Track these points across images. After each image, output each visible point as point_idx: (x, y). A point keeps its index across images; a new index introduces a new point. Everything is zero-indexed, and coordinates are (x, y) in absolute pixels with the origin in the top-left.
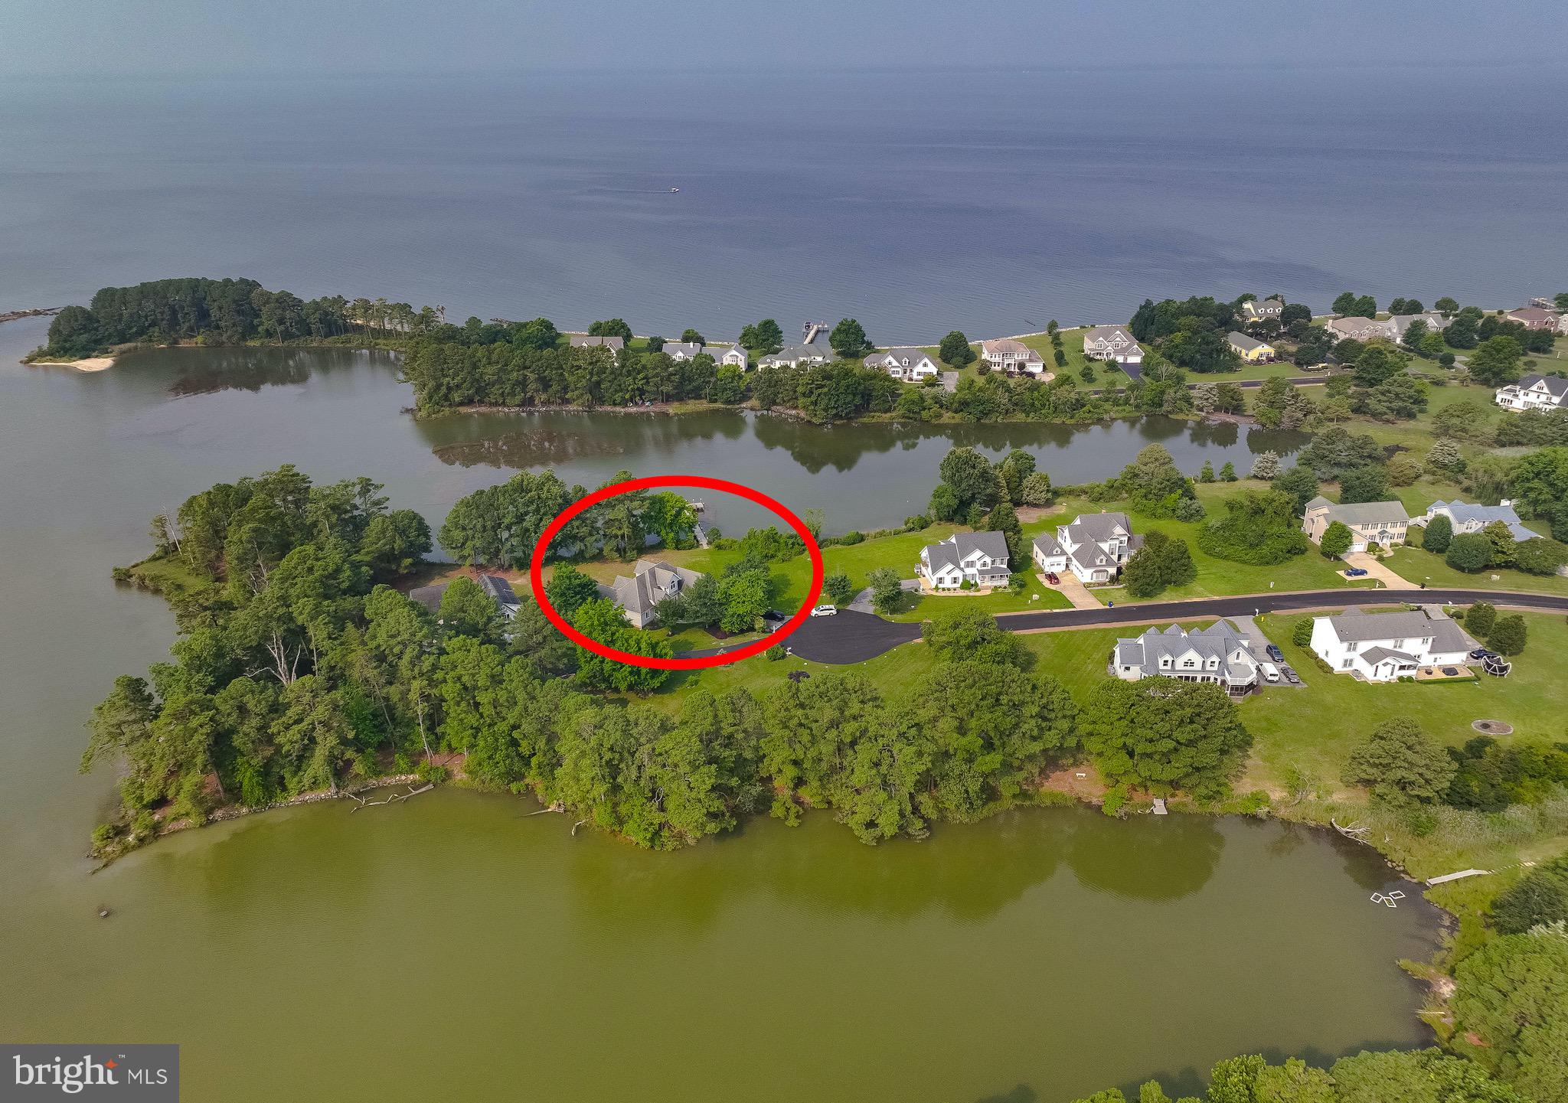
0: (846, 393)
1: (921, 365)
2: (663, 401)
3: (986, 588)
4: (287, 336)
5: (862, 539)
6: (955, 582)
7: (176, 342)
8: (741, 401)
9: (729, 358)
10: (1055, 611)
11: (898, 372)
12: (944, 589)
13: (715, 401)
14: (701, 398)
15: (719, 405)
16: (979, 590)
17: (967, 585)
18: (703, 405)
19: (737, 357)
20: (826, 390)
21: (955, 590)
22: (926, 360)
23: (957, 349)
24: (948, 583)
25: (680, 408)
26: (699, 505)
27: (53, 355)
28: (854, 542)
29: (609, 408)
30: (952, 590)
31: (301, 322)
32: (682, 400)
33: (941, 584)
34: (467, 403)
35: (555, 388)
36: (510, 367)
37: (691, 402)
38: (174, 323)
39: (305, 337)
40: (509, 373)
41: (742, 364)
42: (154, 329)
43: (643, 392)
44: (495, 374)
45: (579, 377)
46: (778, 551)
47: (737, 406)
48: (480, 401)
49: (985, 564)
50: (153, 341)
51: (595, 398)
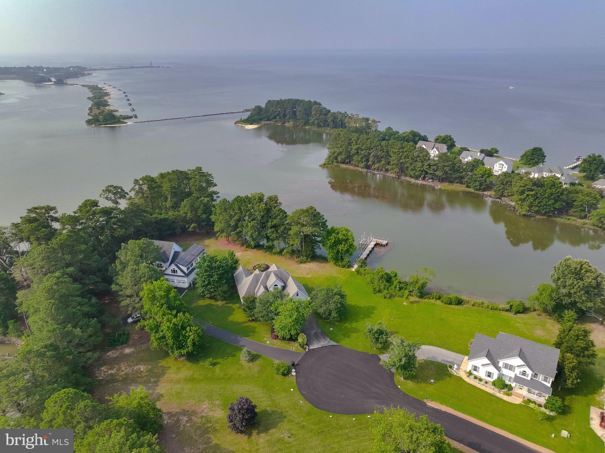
2: (439, 181)
3: (519, 396)
4: (319, 126)
5: (460, 302)
6: (489, 376)
8: (484, 190)
9: (498, 165)
12: (476, 378)
13: (469, 187)
14: (463, 184)
15: (472, 190)
16: (508, 395)
17: (501, 383)
18: (461, 188)
19: (503, 165)
20: (533, 193)
21: (486, 383)
24: (482, 373)
25: (445, 186)
26: (384, 242)
27: (243, 121)
28: (450, 303)
29: (408, 179)
30: (483, 383)
31: (326, 121)
32: (451, 182)
33: (475, 373)
34: (343, 162)
35: (383, 162)
36: (363, 148)
37: (456, 185)
38: (285, 115)
39: (325, 127)
40: (362, 150)
41: (505, 170)
42: (278, 117)
43: (427, 173)
44: (355, 150)
45: (394, 159)
46: (385, 289)
47: (482, 193)
48: (349, 163)
49: (524, 373)
50: (277, 122)
51: (402, 172)
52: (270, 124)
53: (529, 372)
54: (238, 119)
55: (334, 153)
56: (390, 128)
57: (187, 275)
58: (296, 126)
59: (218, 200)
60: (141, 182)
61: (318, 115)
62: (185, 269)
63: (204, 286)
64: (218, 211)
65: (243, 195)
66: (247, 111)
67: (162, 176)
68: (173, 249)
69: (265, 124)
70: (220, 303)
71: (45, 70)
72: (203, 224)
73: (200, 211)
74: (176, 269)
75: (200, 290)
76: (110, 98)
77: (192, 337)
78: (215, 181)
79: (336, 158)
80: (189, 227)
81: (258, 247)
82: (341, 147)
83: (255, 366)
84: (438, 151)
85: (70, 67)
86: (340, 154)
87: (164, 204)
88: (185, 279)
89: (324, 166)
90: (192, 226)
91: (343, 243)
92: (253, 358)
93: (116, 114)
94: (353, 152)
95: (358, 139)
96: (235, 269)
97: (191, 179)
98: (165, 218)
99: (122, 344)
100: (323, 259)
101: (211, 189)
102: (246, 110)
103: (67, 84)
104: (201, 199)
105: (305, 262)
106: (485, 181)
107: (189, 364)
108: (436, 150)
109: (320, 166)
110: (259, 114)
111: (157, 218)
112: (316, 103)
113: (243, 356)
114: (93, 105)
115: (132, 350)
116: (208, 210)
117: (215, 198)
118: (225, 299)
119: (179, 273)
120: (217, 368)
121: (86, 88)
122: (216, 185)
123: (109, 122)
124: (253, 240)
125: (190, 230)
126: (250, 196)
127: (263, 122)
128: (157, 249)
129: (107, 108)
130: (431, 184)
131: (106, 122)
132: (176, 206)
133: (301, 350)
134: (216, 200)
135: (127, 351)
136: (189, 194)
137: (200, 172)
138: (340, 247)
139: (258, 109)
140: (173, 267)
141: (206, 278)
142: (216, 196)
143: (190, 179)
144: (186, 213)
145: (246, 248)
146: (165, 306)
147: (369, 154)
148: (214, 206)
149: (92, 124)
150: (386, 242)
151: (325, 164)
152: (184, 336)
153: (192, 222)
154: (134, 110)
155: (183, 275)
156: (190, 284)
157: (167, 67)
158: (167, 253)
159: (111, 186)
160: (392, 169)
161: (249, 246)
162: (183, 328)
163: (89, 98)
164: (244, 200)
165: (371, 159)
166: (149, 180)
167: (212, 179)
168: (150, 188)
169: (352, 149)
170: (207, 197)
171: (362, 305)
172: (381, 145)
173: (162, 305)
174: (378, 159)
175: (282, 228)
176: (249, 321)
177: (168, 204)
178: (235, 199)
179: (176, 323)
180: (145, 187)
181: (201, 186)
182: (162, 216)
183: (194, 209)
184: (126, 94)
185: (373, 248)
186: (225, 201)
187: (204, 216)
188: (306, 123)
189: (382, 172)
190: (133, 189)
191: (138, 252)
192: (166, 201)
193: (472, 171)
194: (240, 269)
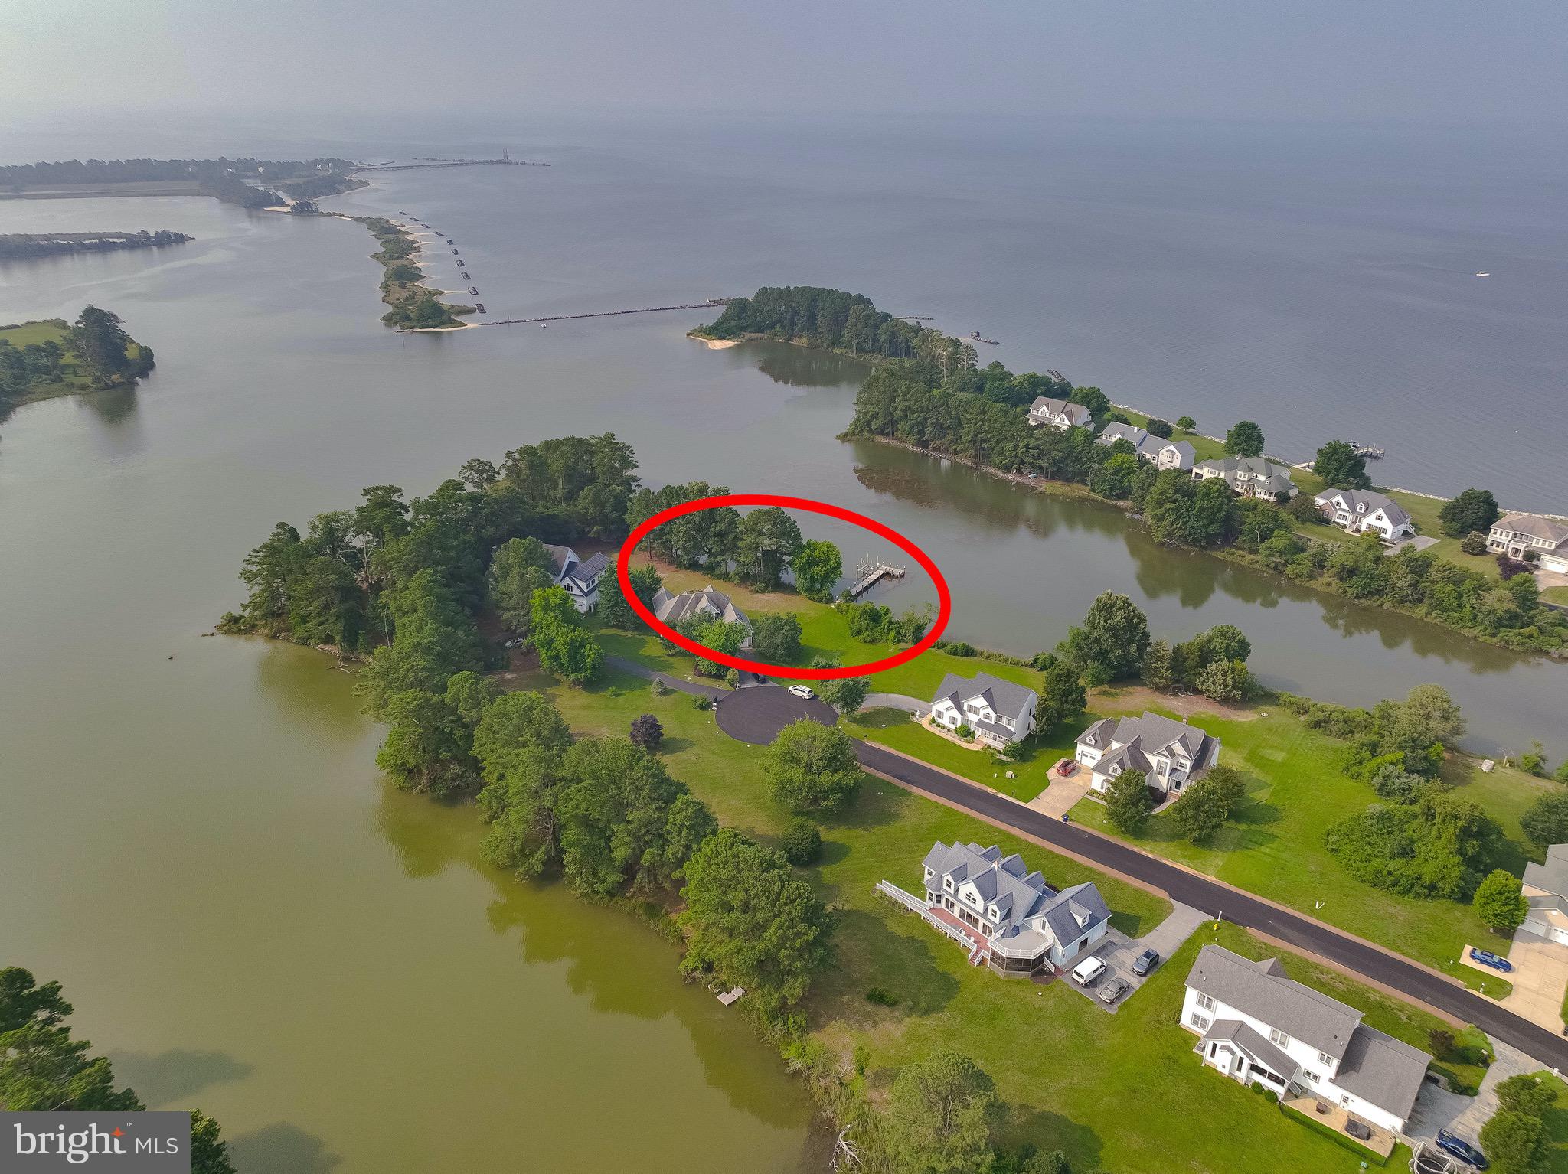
0: (1199, 516)
1: (1374, 516)
2: (1047, 477)
3: (980, 743)
4: (861, 349)
5: (969, 653)
6: (953, 723)
7: (790, 339)
8: (1119, 498)
9: (1166, 453)
10: (1000, 795)
11: (1345, 518)
12: (938, 725)
13: (1095, 491)
14: (1085, 485)
15: (1098, 496)
16: (971, 742)
17: (966, 733)
18: (1083, 492)
19: (1173, 452)
21: (949, 730)
22: (1381, 512)
23: (1462, 512)
24: (945, 721)
25: (1057, 487)
26: (898, 572)
27: (705, 332)
28: (955, 653)
29: (992, 470)
30: (946, 730)
31: (875, 340)
32: (1068, 481)
33: (939, 720)
34: (881, 433)
35: (950, 437)
36: (915, 407)
37: (1075, 485)
38: (793, 323)
39: (873, 353)
40: (913, 412)
41: (1177, 463)
42: (779, 325)
43: (1022, 462)
44: (903, 410)
45: (968, 431)
46: (867, 630)
47: (1114, 502)
48: (890, 434)
49: (987, 716)
50: (776, 335)
51: (984, 456)
52: (762, 338)
53: (992, 714)
54: (696, 326)
55: (866, 414)
56: (999, 365)
57: (586, 594)
58: (812, 347)
59: (638, 490)
60: (517, 456)
61: (859, 327)
62: (583, 585)
63: (609, 608)
64: (636, 507)
65: (675, 484)
66: (717, 303)
67: (547, 445)
68: (567, 559)
69: (750, 340)
70: (629, 634)
71: (261, 169)
72: (612, 527)
73: (608, 506)
74: (571, 584)
75: (603, 615)
76: (420, 256)
77: (593, 656)
78: (636, 458)
79: (868, 424)
80: (590, 532)
81: (694, 566)
82: (879, 402)
83: (668, 700)
84: (1070, 420)
85: (316, 162)
86: (874, 417)
87: (551, 492)
88: (584, 600)
89: (844, 438)
90: (595, 528)
91: (821, 564)
92: (666, 692)
93: (442, 301)
94: (898, 414)
95: (909, 389)
96: (655, 591)
97: (596, 452)
98: (554, 514)
99: (501, 668)
100: (790, 589)
101: (628, 473)
102: (717, 301)
103: (318, 213)
104: (610, 488)
105: (762, 592)
106: (1121, 481)
107: (585, 694)
108: (1065, 417)
109: (838, 437)
110: (739, 317)
111: (542, 513)
112: (860, 299)
113: (654, 689)
114: (388, 278)
115: (515, 675)
116: (621, 505)
117: (634, 488)
118: (636, 629)
119: (576, 591)
120: (621, 699)
121: (364, 226)
122: (637, 467)
123: (430, 322)
124: (687, 554)
125: (591, 535)
126: (686, 486)
127: (748, 335)
128: (547, 556)
129: (418, 284)
130: (1030, 482)
131: (425, 321)
132: (570, 497)
133: (729, 688)
134: (635, 491)
135: (508, 676)
136: (591, 479)
137: (612, 443)
138: (816, 570)
139: (741, 305)
140: (568, 581)
141: (612, 597)
142: (636, 484)
143: (592, 453)
144: (586, 509)
145: (677, 568)
146: (560, 618)
147: (925, 420)
148: (630, 500)
149: (395, 323)
150: (902, 572)
151: (846, 435)
152: (583, 655)
153: (596, 523)
154: (477, 294)
155: (581, 594)
156: (590, 608)
157: (544, 165)
158: (559, 562)
159: (475, 461)
160: (964, 450)
161: (680, 565)
162: (582, 645)
163: (375, 256)
164: (676, 491)
165: (928, 430)
166: (528, 452)
167: (631, 455)
168: (532, 466)
169: (896, 408)
170: (621, 485)
171: (829, 649)
172: (947, 405)
173: (557, 616)
174: (941, 429)
175: (731, 537)
176: (668, 655)
177: (559, 493)
178: (663, 490)
179: (574, 637)
180: (522, 465)
181: (613, 467)
182: (550, 511)
183: (599, 503)
184: (454, 247)
185: (877, 580)
186: (647, 492)
187: (615, 515)
188: (835, 343)
189: (949, 456)
190: (503, 466)
191: (522, 554)
192: (555, 489)
193: (1101, 462)
194: (662, 591)
